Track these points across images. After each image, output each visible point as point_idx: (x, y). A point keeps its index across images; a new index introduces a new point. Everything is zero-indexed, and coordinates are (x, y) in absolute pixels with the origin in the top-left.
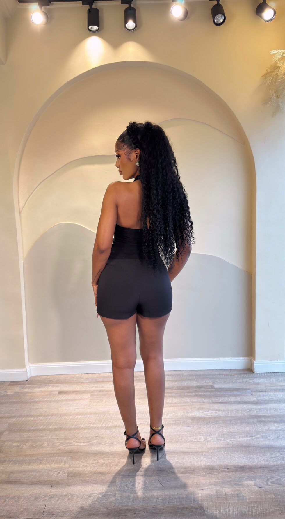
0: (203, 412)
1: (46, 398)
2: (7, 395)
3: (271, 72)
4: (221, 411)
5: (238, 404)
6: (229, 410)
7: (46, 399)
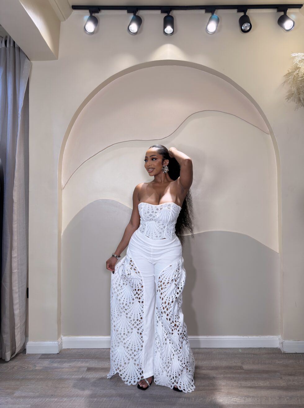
0: (232, 398)
1: (73, 375)
2: (36, 370)
3: (292, 72)
4: (250, 397)
5: (268, 389)
6: (258, 397)
7: (73, 377)
